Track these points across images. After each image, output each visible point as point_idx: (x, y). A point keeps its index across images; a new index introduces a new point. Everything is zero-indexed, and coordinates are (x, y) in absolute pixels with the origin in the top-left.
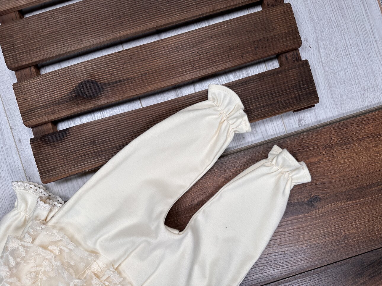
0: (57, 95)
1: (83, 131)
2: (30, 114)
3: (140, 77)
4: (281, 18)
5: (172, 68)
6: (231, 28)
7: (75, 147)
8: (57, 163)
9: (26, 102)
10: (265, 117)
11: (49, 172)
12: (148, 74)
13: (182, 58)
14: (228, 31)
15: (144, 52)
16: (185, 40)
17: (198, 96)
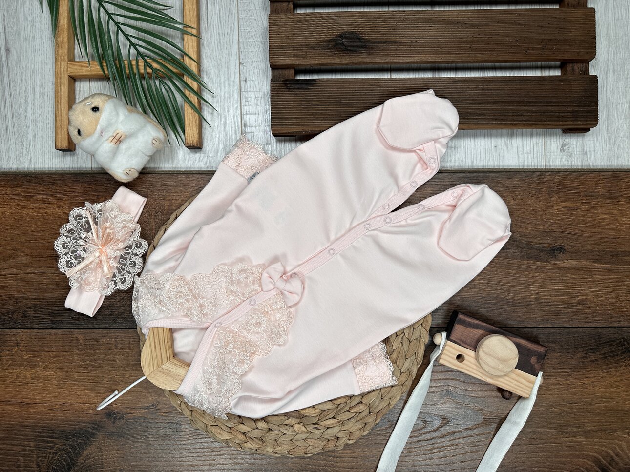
0: (314, 39)
1: (330, 86)
2: (279, 51)
3: (409, 43)
4: (580, 22)
5: (447, 43)
6: (522, 18)
7: (317, 101)
8: (294, 113)
9: (278, 37)
10: (533, 124)
11: (282, 120)
12: (418, 43)
13: (459, 36)
14: (518, 20)
15: (421, 18)
16: (468, 17)
17: (466, 81)
